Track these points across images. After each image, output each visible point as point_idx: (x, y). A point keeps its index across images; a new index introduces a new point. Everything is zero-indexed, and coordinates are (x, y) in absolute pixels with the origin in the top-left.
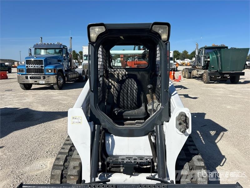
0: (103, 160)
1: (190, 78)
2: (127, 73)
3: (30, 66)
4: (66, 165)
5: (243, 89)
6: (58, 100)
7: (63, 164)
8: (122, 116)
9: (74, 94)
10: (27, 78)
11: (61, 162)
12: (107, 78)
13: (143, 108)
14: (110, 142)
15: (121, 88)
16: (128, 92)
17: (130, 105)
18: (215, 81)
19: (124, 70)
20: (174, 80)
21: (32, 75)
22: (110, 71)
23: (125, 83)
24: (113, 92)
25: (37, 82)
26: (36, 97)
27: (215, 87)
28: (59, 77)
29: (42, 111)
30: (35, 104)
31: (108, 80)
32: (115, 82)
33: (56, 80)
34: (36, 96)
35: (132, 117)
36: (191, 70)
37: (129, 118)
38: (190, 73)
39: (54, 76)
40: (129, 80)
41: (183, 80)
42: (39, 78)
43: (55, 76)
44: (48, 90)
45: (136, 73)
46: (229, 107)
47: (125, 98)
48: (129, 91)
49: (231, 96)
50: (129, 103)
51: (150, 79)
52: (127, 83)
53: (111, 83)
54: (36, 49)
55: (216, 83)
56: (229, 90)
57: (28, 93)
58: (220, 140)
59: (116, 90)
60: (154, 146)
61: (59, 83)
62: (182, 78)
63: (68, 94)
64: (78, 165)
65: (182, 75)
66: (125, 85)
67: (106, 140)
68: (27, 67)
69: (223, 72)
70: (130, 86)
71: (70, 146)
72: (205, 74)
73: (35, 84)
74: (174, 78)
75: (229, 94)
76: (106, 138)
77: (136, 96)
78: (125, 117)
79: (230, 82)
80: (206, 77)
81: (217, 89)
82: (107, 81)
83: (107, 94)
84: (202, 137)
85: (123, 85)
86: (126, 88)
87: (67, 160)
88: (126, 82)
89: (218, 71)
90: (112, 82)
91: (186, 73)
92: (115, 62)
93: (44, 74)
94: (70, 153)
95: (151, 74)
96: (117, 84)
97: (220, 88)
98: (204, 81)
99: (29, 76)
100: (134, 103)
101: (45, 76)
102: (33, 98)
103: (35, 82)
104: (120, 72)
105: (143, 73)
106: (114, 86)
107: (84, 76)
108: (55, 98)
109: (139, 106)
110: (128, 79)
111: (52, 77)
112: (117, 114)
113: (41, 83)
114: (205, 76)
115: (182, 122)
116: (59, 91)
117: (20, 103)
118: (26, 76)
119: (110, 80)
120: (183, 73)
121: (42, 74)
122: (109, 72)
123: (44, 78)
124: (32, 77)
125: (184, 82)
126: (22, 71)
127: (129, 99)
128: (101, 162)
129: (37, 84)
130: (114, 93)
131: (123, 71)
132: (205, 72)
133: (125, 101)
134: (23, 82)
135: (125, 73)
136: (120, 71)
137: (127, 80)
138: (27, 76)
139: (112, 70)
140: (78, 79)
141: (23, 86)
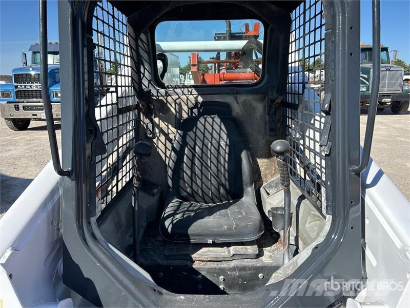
2: (200, 99)
3: (21, 86)
10: (17, 108)
12: (149, 115)
15: (185, 143)
16: (203, 152)
19: (194, 92)
21: (28, 102)
22: (156, 95)
23: (197, 127)
24: (165, 154)
25: (36, 115)
26: (32, 146)
30: (25, 161)
31: (152, 121)
32: (170, 126)
40: (205, 118)
42: (41, 108)
45: (228, 99)
47: (196, 169)
51: (267, 117)
52: (202, 128)
53: (158, 126)
54: (34, 53)
57: (19, 138)
66: (195, 133)
68: (16, 87)
70: (209, 136)
73: (34, 119)
77: (226, 164)
82: (147, 121)
85: (191, 134)
86: (198, 141)
88: (199, 125)
90: (163, 125)
92: (185, 78)
95: (273, 101)
96: (174, 130)
99: (21, 105)
102: (25, 148)
103: (33, 115)
104: (184, 97)
105: (249, 98)
106: (167, 136)
110: (203, 116)
112: (170, 230)
118: (15, 105)
119: (156, 120)
122: (154, 98)
124: (28, 106)
126: (8, 96)
129: (38, 119)
130: (166, 156)
131: (191, 94)
134: (11, 116)
135: (196, 98)
136: (183, 94)
137: (202, 120)
138: (18, 105)
139: (162, 91)
141: (12, 123)
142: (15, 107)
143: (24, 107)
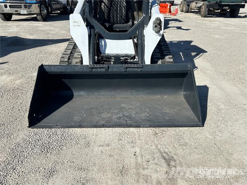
0: (98, 56)
1: (188, 12)
4: (70, 62)
5: (239, 22)
6: (45, 30)
7: (67, 60)
8: (113, 28)
9: (61, 25)
11: (66, 59)
13: (130, 23)
14: (103, 44)
15: (111, 6)
16: (117, 9)
17: (119, 21)
18: (214, 15)
20: (169, 14)
21: (12, 3)
25: (17, 11)
27: (211, 20)
28: (42, 7)
29: (31, 38)
30: (22, 33)
33: (39, 10)
34: (20, 27)
35: (121, 29)
36: (190, 2)
37: (118, 30)
38: (189, 5)
39: (36, 4)
41: (179, 13)
42: (20, 7)
43: (38, 5)
44: (31, 22)
46: (217, 37)
47: (115, 14)
48: (119, 8)
49: (224, 28)
50: (119, 19)
55: (215, 17)
56: (224, 23)
57: (10, 24)
58: (198, 58)
59: (107, 7)
60: (136, 45)
61: (43, 13)
62: (179, 12)
63: (54, 25)
64: (79, 61)
65: (180, 8)
67: (100, 42)
69: (222, 4)
70: (119, 3)
71: (71, 50)
72: (203, 6)
73: (16, 14)
74: (170, 12)
75: (223, 27)
76: (100, 40)
77: (125, 12)
78: (114, 29)
79: (230, 16)
80: (203, 10)
81: (212, 22)
83: (99, 7)
84: (183, 57)
85: (113, 2)
86: (116, 5)
87: (70, 58)
89: (217, 2)
91: (184, 6)
93: (24, 2)
94: (71, 54)
96: (107, 1)
97: (216, 21)
98: (202, 14)
99: (8, 5)
100: (123, 19)
101: (26, 5)
103: (16, 11)
107: (69, 8)
108: (41, 29)
109: (127, 22)
111: (34, 5)
113: (23, 13)
114: (203, 8)
115: (157, 25)
116: (44, 23)
117: (6, 32)
118: (4, 5)
120: (181, 6)
121: (22, 2)
123: (26, 7)
124: (12, 5)
125: (181, 16)
127: (119, 16)
128: (97, 56)
129: (17, 13)
130: (104, 10)
132: (203, 4)
133: (115, 18)
134: (2, 11)
138: (6, 5)
140: (62, 10)
141: (3, 16)
142: (5, 6)
143: (10, 6)
